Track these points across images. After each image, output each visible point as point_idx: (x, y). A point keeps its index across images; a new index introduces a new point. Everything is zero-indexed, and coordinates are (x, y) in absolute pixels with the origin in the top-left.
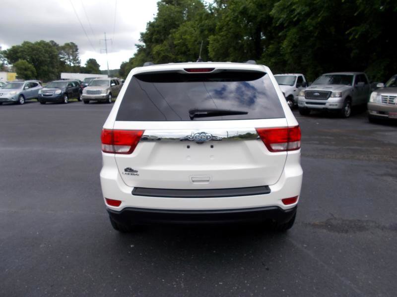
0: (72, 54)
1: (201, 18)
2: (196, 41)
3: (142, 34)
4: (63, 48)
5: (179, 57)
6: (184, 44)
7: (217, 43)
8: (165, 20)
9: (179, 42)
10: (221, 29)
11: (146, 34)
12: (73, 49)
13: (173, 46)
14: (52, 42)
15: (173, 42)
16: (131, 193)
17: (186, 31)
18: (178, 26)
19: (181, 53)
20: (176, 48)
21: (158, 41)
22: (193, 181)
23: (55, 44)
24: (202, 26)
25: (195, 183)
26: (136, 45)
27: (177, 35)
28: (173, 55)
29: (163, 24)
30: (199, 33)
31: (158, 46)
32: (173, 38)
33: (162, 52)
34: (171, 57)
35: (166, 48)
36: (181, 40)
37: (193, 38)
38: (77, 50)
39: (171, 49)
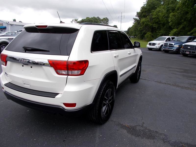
0: (105, 23)
1: (169, 3)
2: (164, 16)
3: (138, 13)
4: (102, 20)
5: (154, 25)
6: (158, 18)
7: (174, 17)
8: (149, 5)
9: (155, 17)
10: (178, 9)
11: (140, 13)
12: (106, 21)
13: (151, 19)
14: (98, 17)
15: (152, 17)
16: (4, 84)
17: (159, 11)
18: (156, 8)
19: (156, 23)
20: (153, 20)
21: (145, 16)
22: (25, 84)
23: (99, 18)
24: (169, 8)
25: (25, 85)
26: (134, 18)
27: (155, 13)
28: (151, 23)
29: (148, 8)
30: (166, 12)
31: (144, 19)
32: (152, 15)
33: (145, 22)
34: (150, 25)
35: (148, 20)
36: (156, 16)
37: (163, 14)
38: (108, 21)
39: (150, 20)
